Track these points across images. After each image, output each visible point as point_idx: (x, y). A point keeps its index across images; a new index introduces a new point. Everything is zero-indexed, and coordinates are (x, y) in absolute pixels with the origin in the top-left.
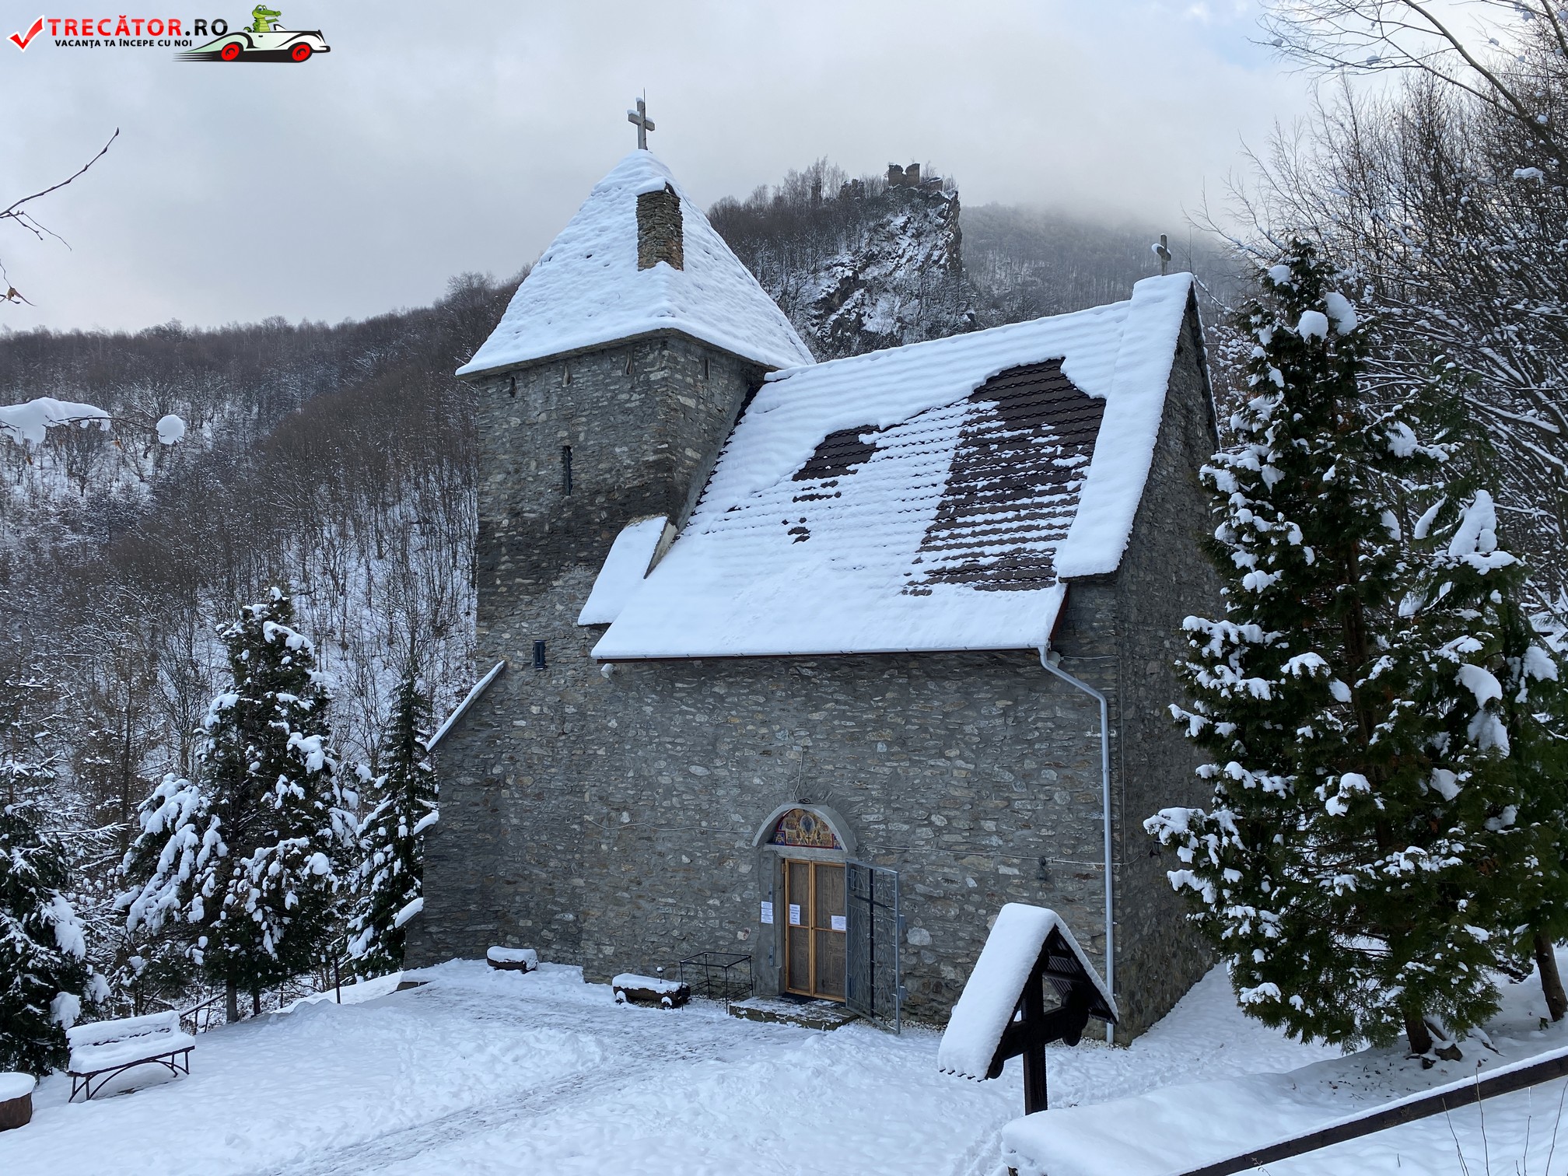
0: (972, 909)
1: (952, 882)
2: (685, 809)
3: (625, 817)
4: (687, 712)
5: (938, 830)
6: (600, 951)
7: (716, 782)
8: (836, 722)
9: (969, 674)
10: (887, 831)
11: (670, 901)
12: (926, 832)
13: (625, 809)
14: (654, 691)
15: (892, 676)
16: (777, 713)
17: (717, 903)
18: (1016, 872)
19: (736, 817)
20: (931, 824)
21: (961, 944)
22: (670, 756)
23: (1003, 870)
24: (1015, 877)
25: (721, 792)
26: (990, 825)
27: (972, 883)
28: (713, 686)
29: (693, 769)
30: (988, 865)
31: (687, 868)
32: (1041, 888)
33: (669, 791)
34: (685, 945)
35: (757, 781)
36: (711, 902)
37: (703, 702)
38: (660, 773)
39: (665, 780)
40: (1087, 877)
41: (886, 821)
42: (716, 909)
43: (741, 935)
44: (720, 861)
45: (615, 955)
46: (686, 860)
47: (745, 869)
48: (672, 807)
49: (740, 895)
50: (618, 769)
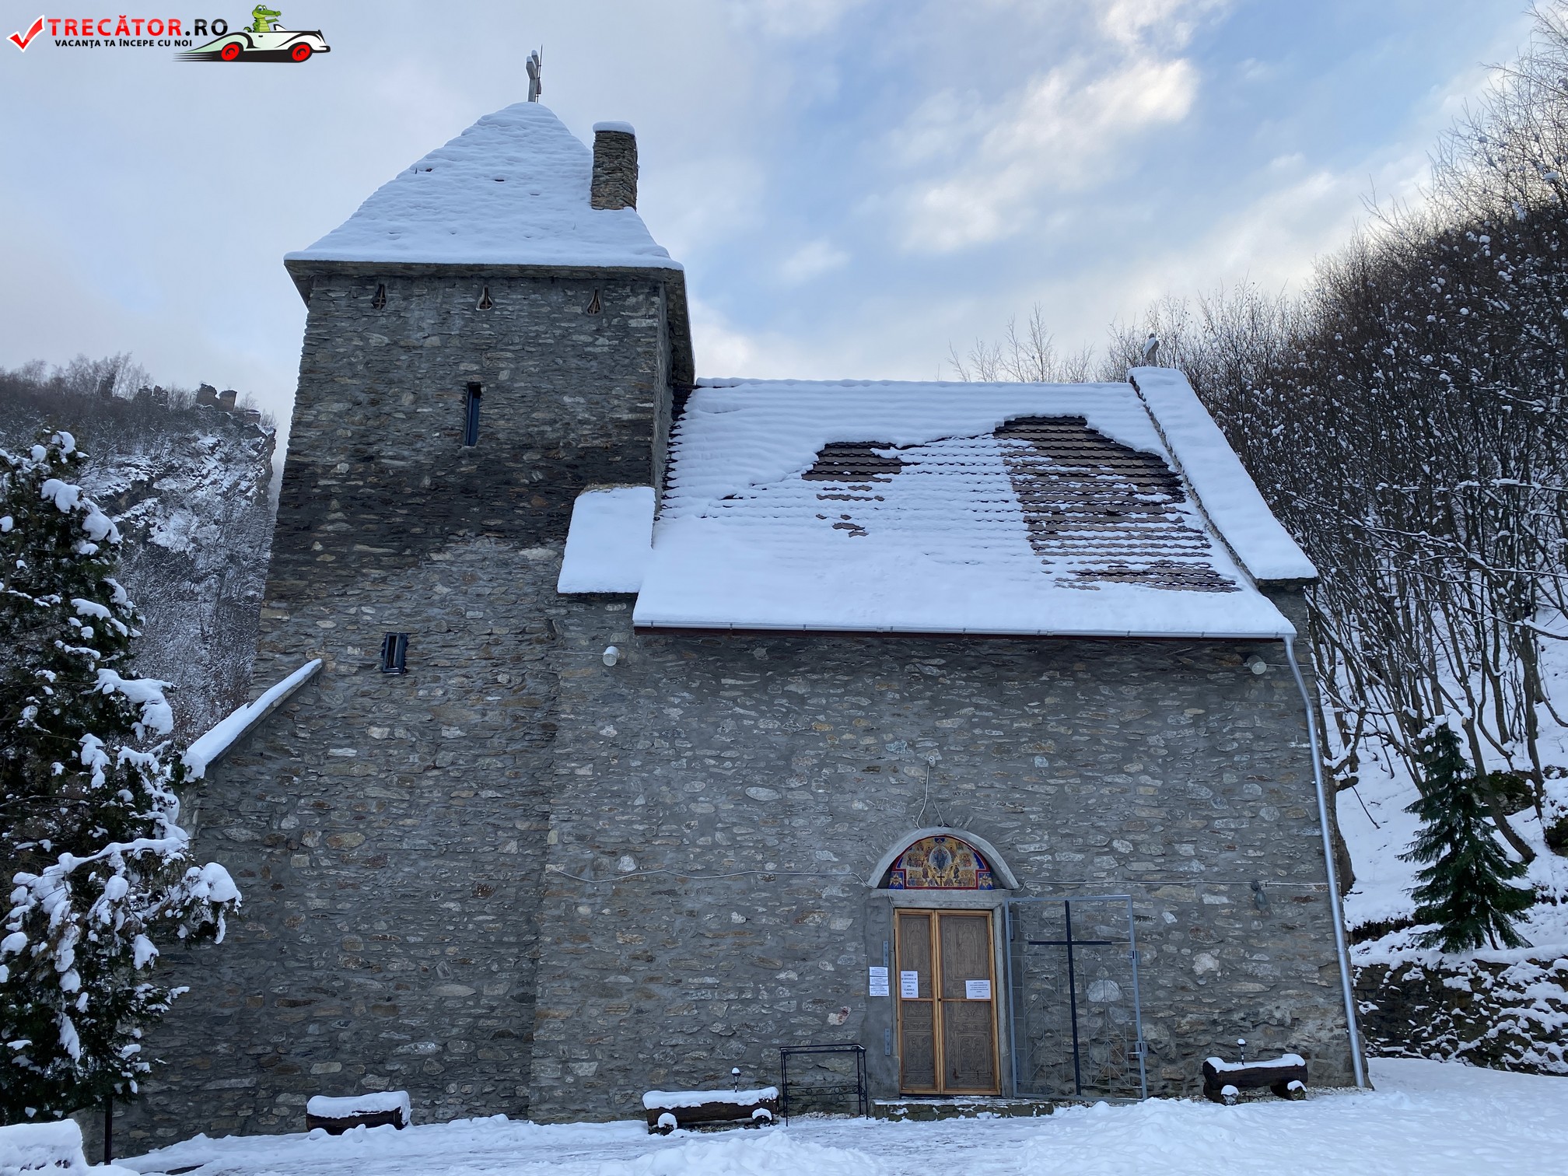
0: (1172, 949)
1: (1145, 918)
2: (736, 845)
3: (627, 864)
4: (743, 717)
5: (1123, 859)
6: (567, 1071)
7: (789, 809)
8: (977, 731)
9: (1150, 679)
10: (1054, 862)
11: (709, 980)
12: (1107, 861)
13: (625, 852)
14: (687, 688)
15: (1052, 679)
16: (887, 720)
17: (793, 976)
18: (1225, 900)
19: (827, 855)
20: (1113, 851)
21: (1161, 993)
22: (712, 775)
23: (1208, 899)
24: (1223, 906)
25: (799, 822)
26: (1187, 849)
27: (1170, 918)
28: (785, 683)
29: (752, 792)
30: (1188, 896)
31: (740, 931)
32: (1254, 918)
33: (709, 824)
34: (734, 1044)
35: (858, 805)
36: (782, 976)
37: (770, 704)
38: (694, 798)
39: (703, 808)
40: (1307, 899)
41: (1051, 851)
42: (790, 984)
43: (833, 1018)
44: (798, 918)
45: (599, 1074)
46: (737, 918)
47: (840, 924)
48: (715, 845)
49: (833, 962)
50: (615, 795)
